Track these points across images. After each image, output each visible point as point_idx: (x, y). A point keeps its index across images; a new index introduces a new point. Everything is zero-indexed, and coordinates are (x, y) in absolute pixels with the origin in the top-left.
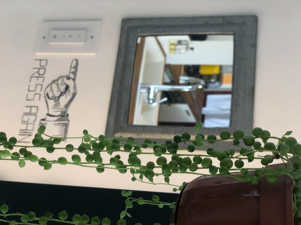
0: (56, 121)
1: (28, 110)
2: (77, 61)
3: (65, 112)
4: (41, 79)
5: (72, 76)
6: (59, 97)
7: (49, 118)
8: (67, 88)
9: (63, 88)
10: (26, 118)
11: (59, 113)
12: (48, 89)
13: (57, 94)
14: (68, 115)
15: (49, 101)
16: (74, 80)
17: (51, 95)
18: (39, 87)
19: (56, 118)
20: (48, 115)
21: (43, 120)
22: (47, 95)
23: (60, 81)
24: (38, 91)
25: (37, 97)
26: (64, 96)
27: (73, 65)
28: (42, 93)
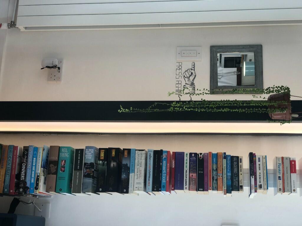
0: (190, 86)
1: (177, 82)
2: (194, 63)
3: (193, 83)
4: (180, 70)
5: (193, 69)
6: (189, 77)
7: (186, 85)
8: (192, 73)
9: (190, 73)
10: (177, 85)
11: (191, 83)
12: (184, 74)
13: (188, 76)
14: (194, 83)
15: (185, 79)
16: (194, 70)
17: (186, 76)
18: (180, 73)
19: (190, 85)
20: (186, 84)
21: (185, 86)
22: (184, 76)
23: (188, 71)
24: (180, 75)
25: (180, 77)
26: (191, 76)
27: (193, 65)
28: (182, 75)
